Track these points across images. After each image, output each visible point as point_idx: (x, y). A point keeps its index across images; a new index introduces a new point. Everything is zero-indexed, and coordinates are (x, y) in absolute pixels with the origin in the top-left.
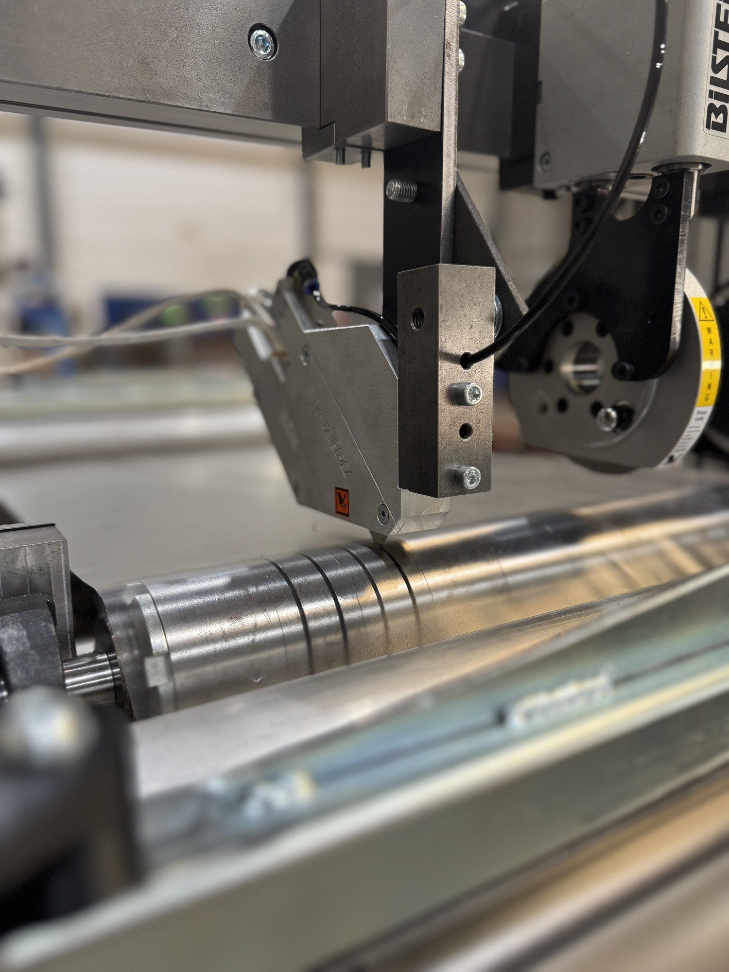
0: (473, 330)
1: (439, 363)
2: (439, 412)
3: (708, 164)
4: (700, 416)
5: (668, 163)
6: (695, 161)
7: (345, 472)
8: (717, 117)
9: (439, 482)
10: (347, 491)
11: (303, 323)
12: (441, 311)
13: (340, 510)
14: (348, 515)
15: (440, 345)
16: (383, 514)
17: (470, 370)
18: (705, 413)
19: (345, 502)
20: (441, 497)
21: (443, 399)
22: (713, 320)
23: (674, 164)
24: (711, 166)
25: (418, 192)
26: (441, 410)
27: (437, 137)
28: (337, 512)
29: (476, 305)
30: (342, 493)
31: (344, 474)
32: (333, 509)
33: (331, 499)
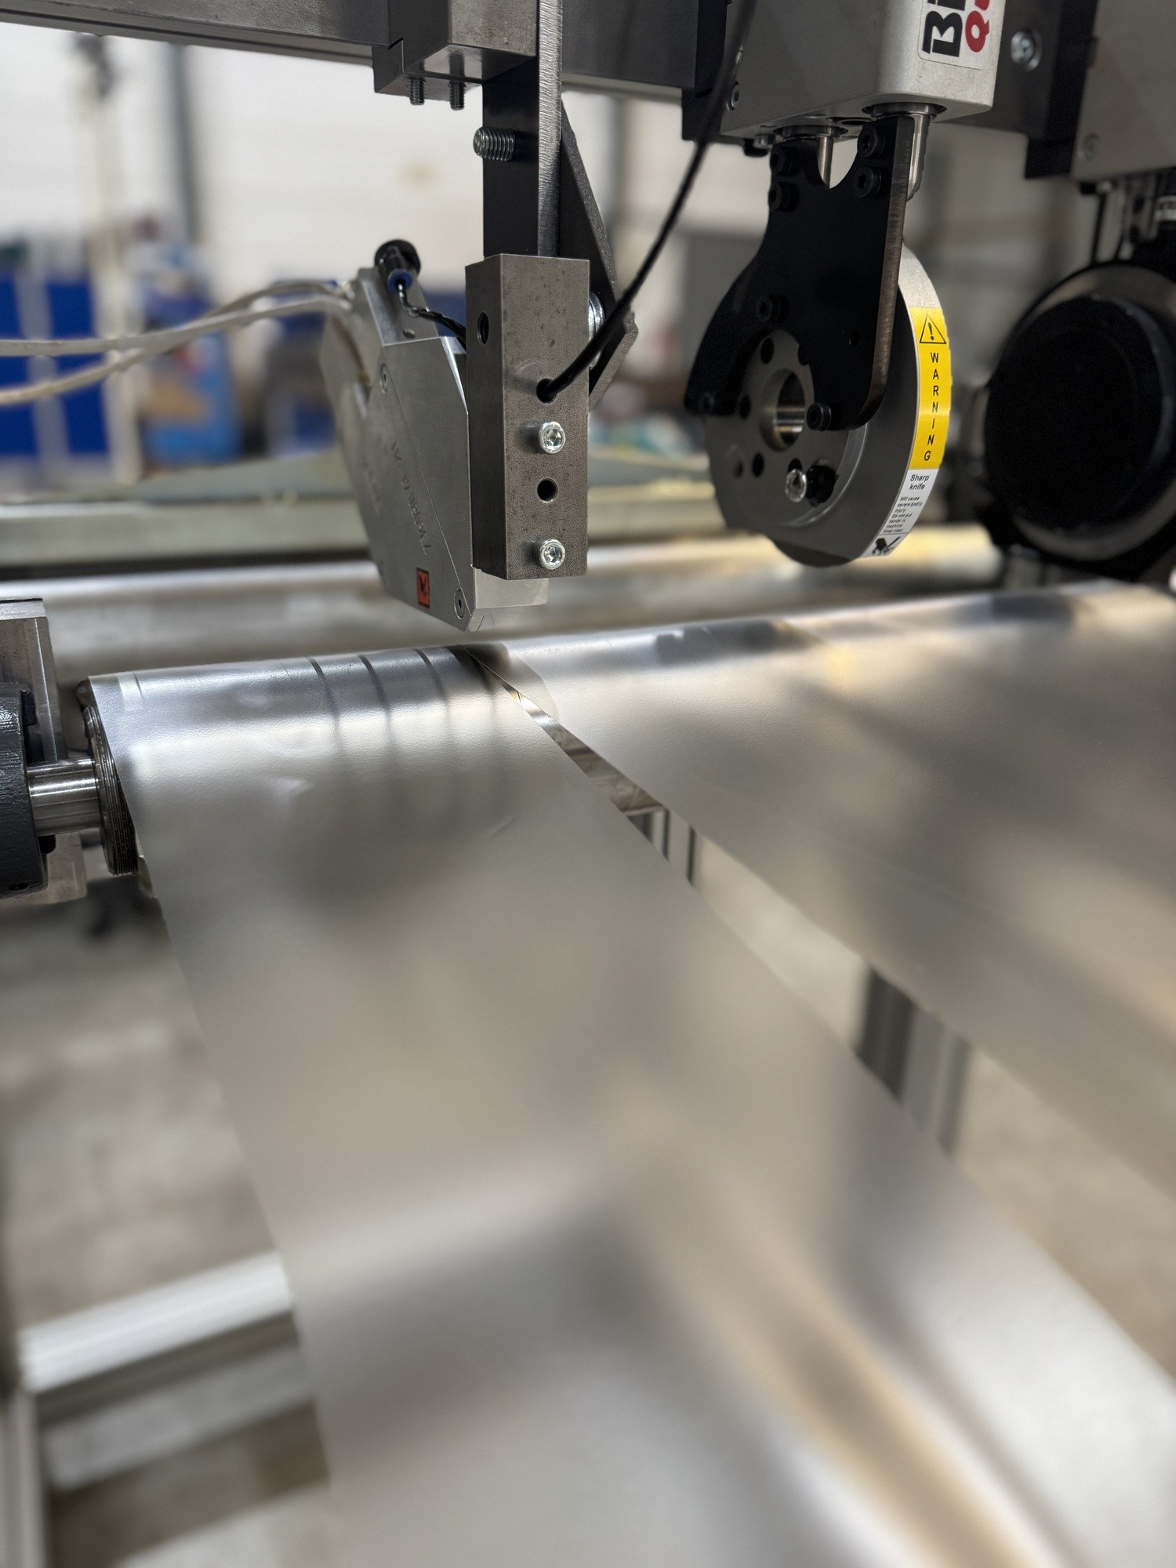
0: (555, 347)
1: (504, 392)
2: (506, 461)
3: (941, 107)
4: (916, 482)
5: (882, 102)
6: (919, 102)
7: (425, 546)
8: (942, 32)
9: (507, 558)
10: (427, 573)
11: (384, 333)
12: (505, 320)
13: (422, 600)
14: (428, 606)
15: (504, 367)
16: (460, 603)
17: (551, 404)
18: (927, 478)
19: (426, 589)
20: (511, 578)
21: (511, 443)
22: (945, 343)
23: (893, 104)
24: (946, 109)
25: (516, 146)
26: (508, 458)
27: (533, 63)
28: (421, 603)
29: (559, 312)
30: (424, 576)
31: (424, 548)
32: (416, 602)
33: (412, 586)
